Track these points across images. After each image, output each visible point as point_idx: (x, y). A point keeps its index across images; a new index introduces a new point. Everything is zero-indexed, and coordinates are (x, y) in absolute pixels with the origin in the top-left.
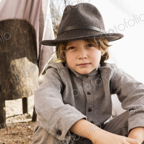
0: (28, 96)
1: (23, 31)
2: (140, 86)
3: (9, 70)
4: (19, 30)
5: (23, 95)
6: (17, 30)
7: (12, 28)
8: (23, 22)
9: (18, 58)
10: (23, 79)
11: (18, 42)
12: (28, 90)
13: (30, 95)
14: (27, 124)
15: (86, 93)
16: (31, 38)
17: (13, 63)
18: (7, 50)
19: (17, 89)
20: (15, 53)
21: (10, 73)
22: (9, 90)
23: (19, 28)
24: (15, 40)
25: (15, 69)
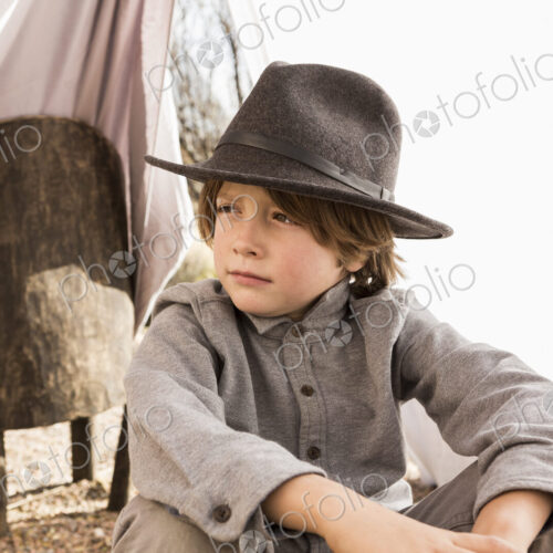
0: (93, 411)
1: (73, 164)
2: (504, 361)
3: (22, 311)
4: (57, 160)
5: (74, 409)
6: (50, 157)
8: (72, 130)
9: (54, 266)
10: (73, 346)
11: (54, 203)
12: (93, 387)
13: (100, 409)
14: (91, 520)
15: (297, 390)
16: (105, 188)
17: (33, 283)
18: (10, 237)
19: (51, 384)
20: (43, 247)
21: (22, 322)
22: (21, 390)
23: (59, 150)
24: (43, 197)
25: (43, 307)
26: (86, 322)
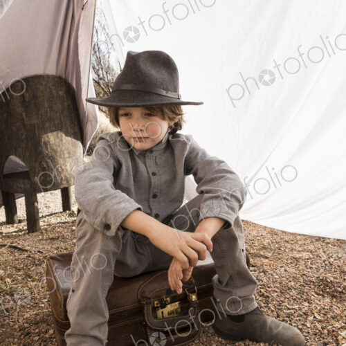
0: (70, 185)
1: (57, 93)
2: (222, 164)
3: (40, 149)
4: (51, 91)
5: (62, 184)
6: (48, 90)
7: (41, 88)
8: (56, 79)
9: (52, 131)
10: (61, 161)
11: (51, 108)
12: (69, 176)
13: (72, 184)
14: (71, 224)
15: (150, 173)
16: (70, 102)
17: (44, 138)
18: (35, 121)
20: (48, 124)
21: (41, 152)
23: (51, 87)
24: (46, 105)
25: (49, 147)
26: (65, 152)
